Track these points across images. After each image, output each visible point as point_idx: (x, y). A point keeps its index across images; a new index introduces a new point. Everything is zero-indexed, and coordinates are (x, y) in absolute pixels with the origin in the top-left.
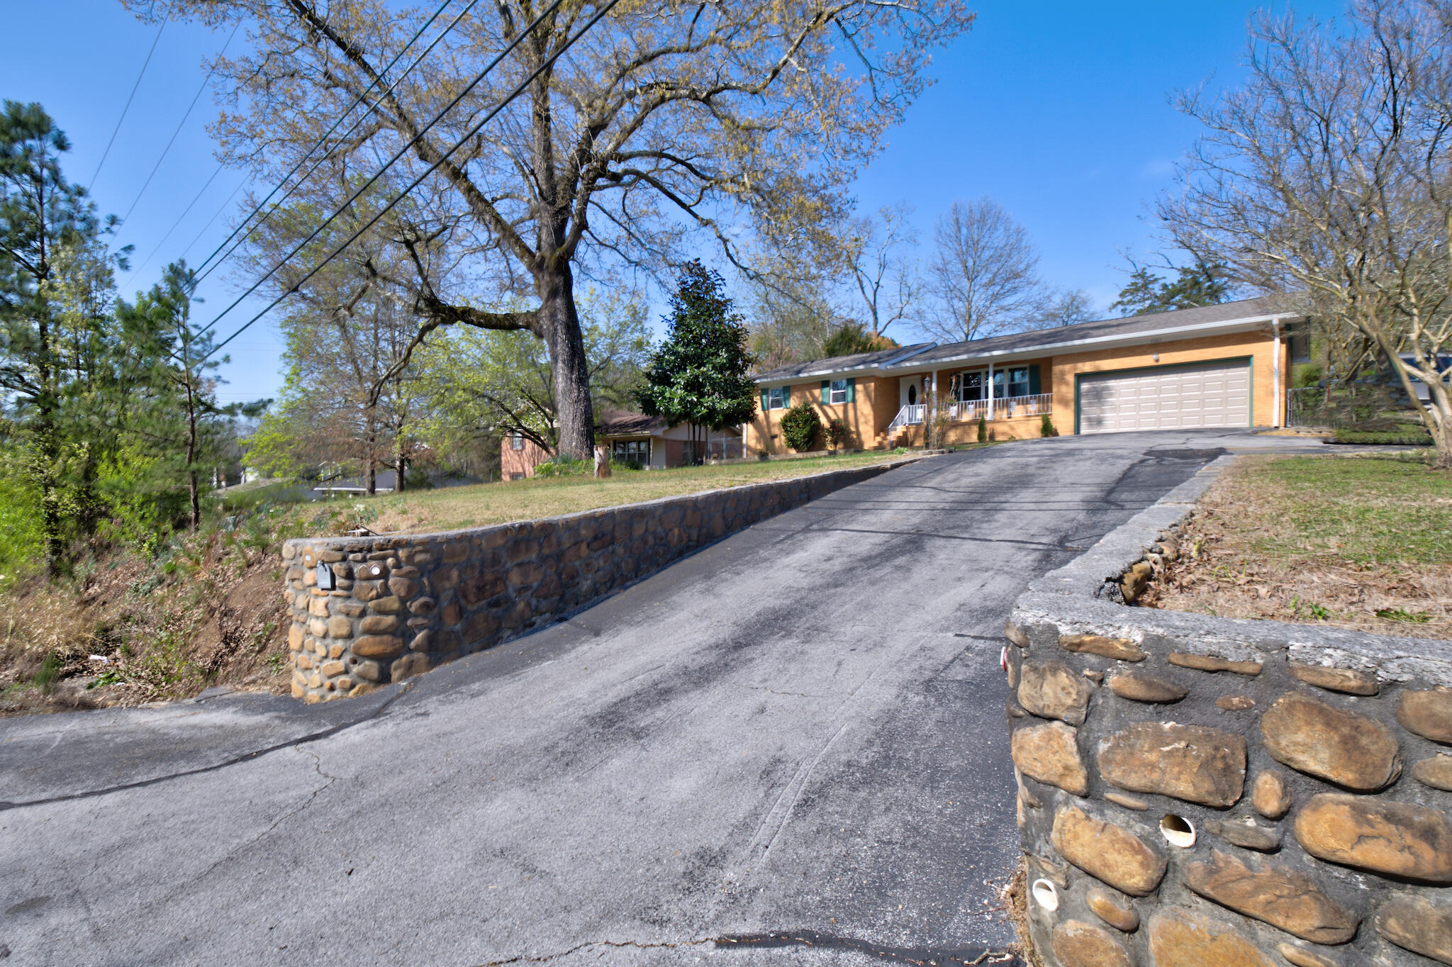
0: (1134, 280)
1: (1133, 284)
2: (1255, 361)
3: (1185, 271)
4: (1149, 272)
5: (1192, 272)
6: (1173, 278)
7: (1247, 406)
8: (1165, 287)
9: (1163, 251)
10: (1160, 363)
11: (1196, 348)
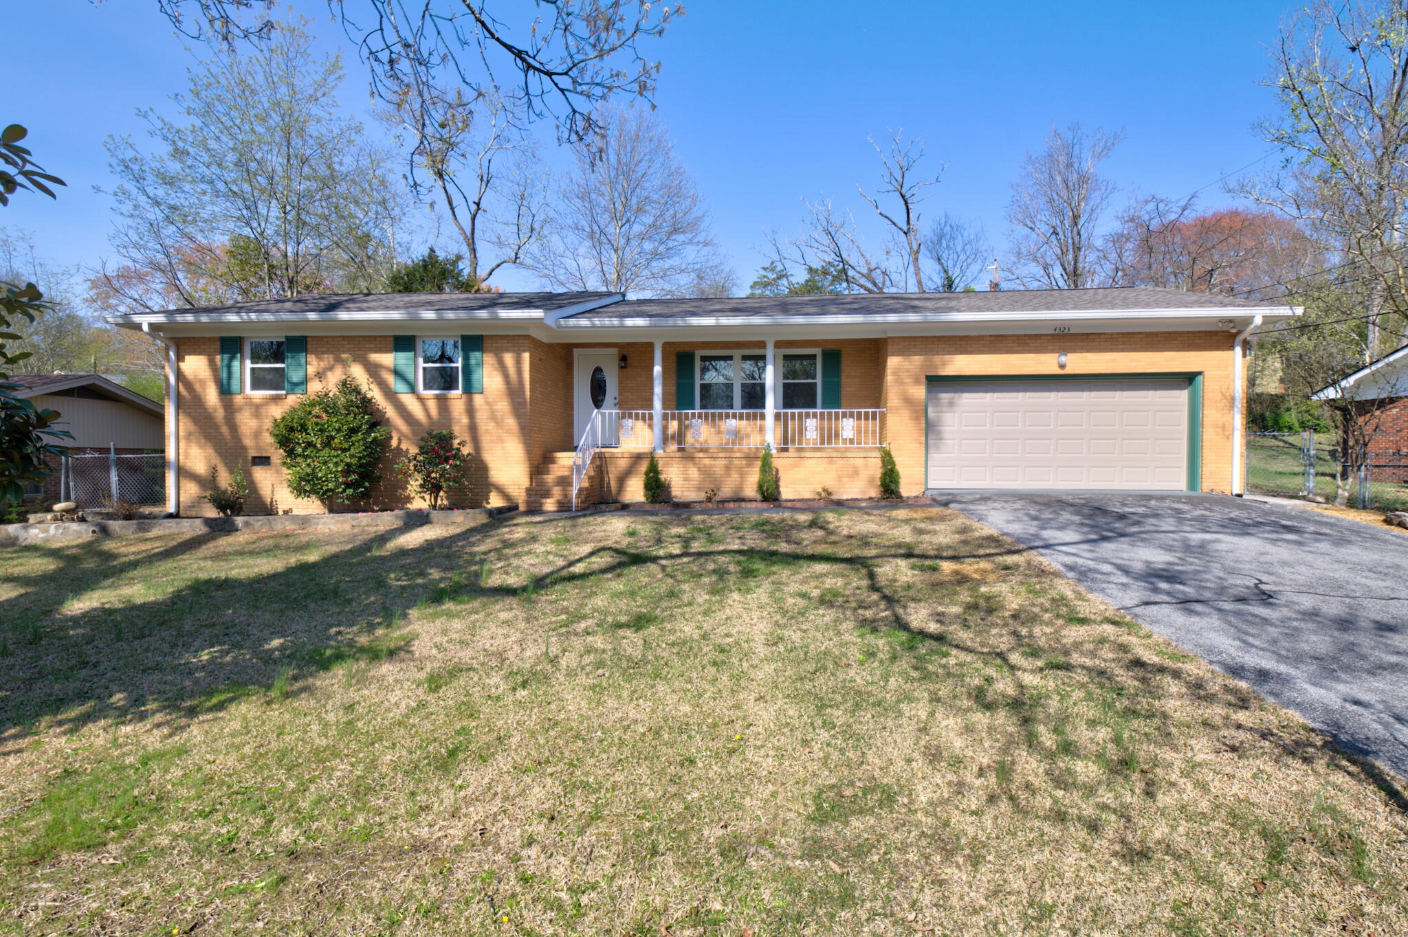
2: (1203, 382)
10: (1067, 371)
11: (1123, 350)
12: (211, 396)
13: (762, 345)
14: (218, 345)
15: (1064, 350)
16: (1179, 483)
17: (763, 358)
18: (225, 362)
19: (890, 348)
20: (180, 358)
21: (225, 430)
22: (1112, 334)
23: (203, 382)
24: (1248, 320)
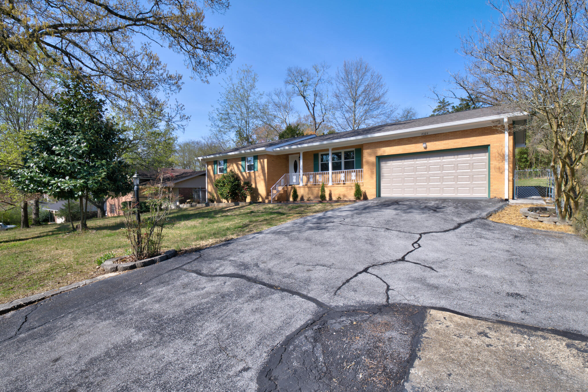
0: (440, 104)
1: (439, 106)
2: (492, 149)
3: (462, 100)
4: (446, 100)
5: (465, 100)
6: (457, 103)
7: (486, 182)
8: (453, 107)
9: (451, 90)
10: (428, 150)
11: (451, 139)
12: (212, 174)
13: (328, 150)
14: (213, 163)
15: (425, 142)
17: (328, 154)
18: (215, 167)
19: (365, 147)
20: (207, 166)
22: (446, 133)
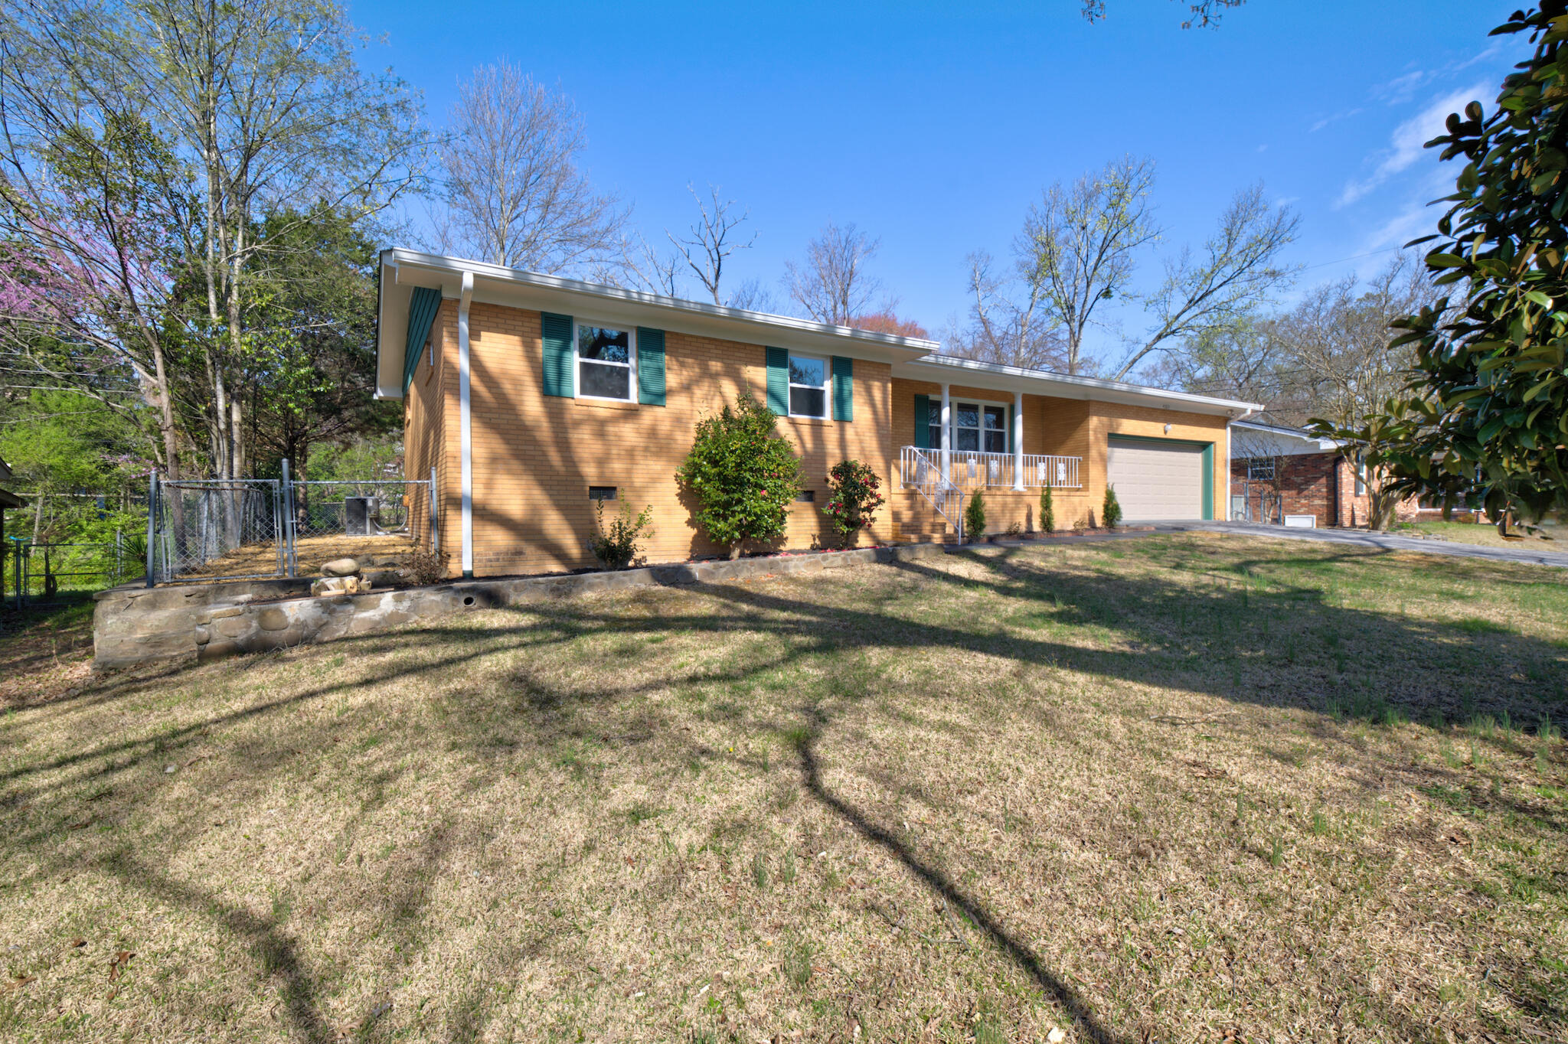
2: (1216, 449)
11: (1187, 424)
12: (532, 405)
14: (536, 323)
15: (1168, 421)
16: (1195, 514)
18: (554, 352)
19: (1092, 409)
20: (474, 335)
21: (555, 457)
23: (517, 383)
24: (1244, 411)
